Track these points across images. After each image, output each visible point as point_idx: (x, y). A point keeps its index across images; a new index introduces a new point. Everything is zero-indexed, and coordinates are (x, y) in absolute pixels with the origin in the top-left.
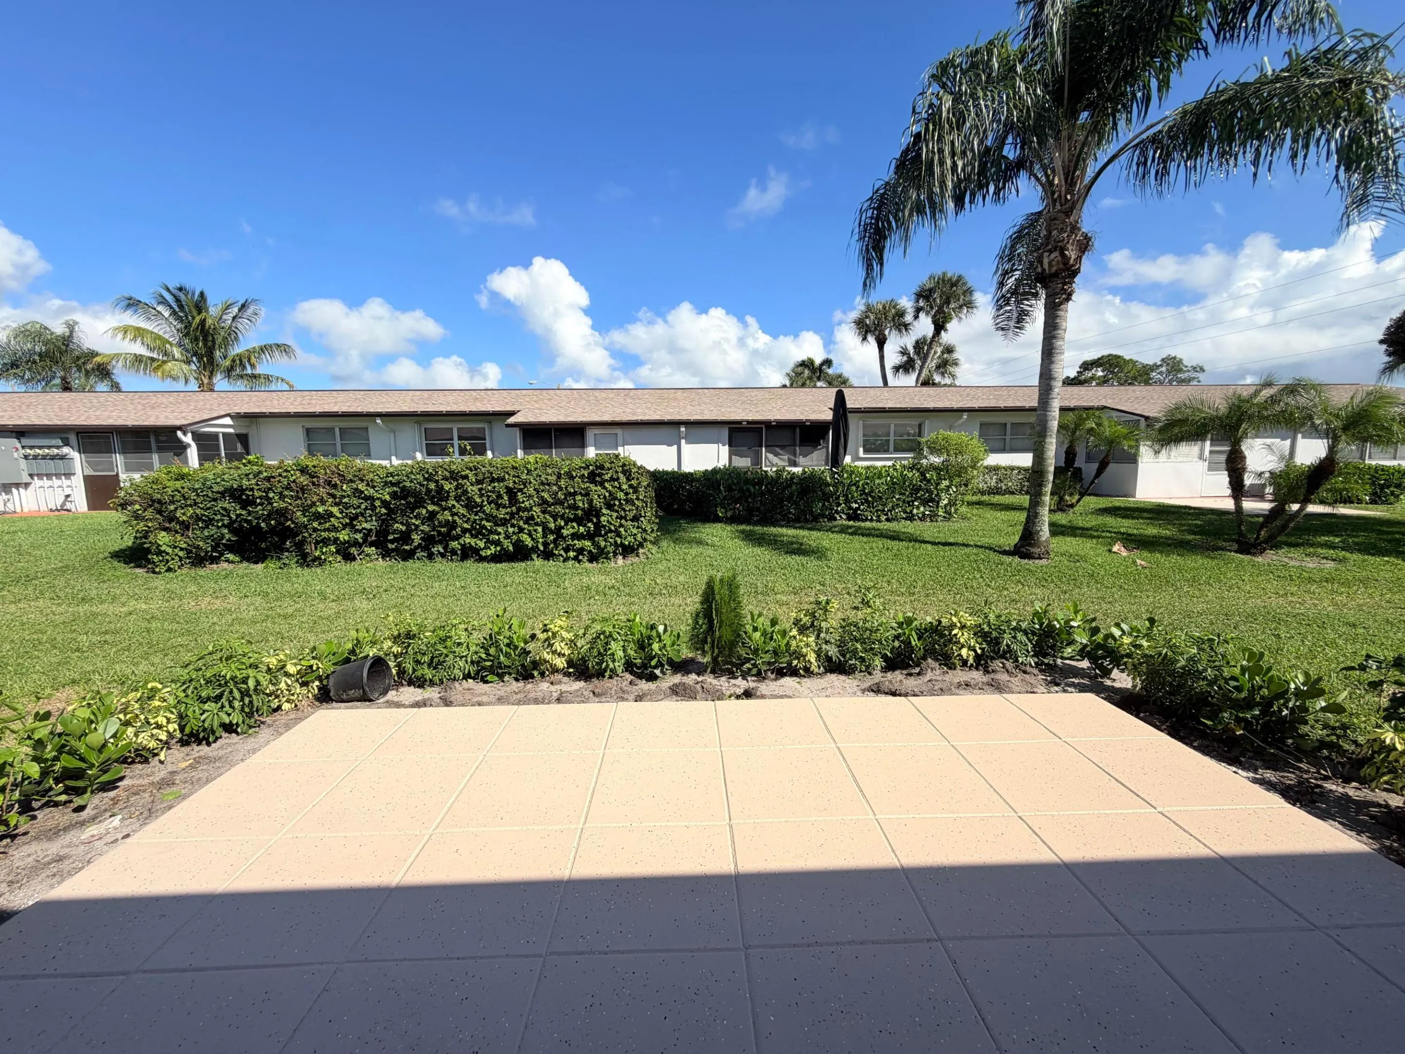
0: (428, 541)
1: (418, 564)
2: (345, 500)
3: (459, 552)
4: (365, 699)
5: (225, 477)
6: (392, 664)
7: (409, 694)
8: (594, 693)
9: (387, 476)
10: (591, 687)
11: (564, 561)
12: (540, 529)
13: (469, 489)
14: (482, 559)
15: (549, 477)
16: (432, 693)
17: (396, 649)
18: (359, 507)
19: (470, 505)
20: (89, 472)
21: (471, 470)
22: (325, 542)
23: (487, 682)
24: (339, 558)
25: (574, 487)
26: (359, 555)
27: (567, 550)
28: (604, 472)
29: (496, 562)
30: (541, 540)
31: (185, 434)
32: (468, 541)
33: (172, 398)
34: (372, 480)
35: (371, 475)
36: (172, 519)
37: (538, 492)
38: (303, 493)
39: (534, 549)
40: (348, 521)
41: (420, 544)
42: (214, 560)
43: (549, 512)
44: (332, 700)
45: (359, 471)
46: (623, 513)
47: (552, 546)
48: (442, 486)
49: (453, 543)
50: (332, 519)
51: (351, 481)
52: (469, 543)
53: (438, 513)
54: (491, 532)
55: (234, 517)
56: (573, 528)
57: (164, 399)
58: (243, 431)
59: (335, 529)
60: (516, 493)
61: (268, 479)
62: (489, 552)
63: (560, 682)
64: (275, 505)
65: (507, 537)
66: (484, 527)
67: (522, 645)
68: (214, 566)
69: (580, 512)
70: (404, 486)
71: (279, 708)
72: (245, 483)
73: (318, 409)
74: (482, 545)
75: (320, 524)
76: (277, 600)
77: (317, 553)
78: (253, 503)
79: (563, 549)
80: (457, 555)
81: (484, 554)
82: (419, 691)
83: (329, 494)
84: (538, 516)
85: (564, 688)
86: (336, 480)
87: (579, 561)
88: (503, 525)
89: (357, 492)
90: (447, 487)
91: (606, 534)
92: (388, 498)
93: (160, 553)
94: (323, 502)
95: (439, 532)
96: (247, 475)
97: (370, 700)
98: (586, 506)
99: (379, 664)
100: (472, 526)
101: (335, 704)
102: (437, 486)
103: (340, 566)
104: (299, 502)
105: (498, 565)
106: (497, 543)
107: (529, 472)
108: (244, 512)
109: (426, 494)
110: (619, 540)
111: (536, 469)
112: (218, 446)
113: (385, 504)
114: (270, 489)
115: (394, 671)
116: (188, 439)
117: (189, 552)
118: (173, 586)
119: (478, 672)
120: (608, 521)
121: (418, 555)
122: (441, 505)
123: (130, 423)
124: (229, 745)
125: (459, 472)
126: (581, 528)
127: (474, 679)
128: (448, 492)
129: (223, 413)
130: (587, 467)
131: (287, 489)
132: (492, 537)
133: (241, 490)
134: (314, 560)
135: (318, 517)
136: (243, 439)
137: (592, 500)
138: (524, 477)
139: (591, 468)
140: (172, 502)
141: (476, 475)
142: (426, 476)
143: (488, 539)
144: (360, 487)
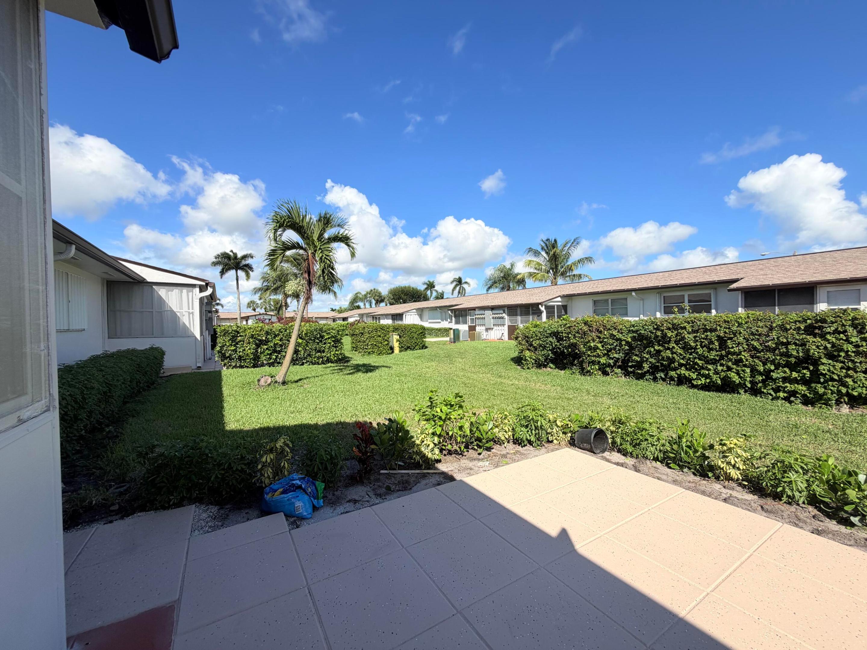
0: (654, 370)
1: (646, 383)
2: (605, 340)
3: (676, 379)
4: (591, 451)
5: (552, 326)
6: (609, 436)
7: (616, 457)
8: (762, 507)
9: (630, 327)
10: (762, 501)
11: (772, 399)
12: (748, 370)
13: (686, 336)
14: (693, 386)
15: (760, 329)
16: (630, 461)
17: (612, 428)
18: (612, 344)
19: (686, 347)
20: (510, 324)
21: (689, 323)
22: (593, 363)
23: (670, 468)
24: (600, 373)
25: (787, 338)
26: (611, 372)
27: (777, 390)
28: (826, 325)
29: (706, 390)
30: (748, 379)
31: (542, 306)
32: (683, 372)
33: (540, 290)
34: (621, 329)
35: (621, 326)
36: (531, 345)
37: (748, 340)
38: (585, 335)
39: (742, 385)
40: (606, 352)
41: (648, 371)
42: (545, 366)
43: (758, 358)
44: (576, 446)
45: (615, 323)
46: (851, 365)
47: (760, 385)
48: (666, 334)
49: (672, 373)
50: (598, 350)
51: (609, 329)
52: (684, 374)
53: (661, 351)
54: (702, 368)
55: (554, 346)
56: (785, 372)
57: (536, 291)
58: (565, 304)
59: (599, 356)
60: (726, 341)
61: (569, 327)
62: (699, 382)
63: (733, 489)
64: (571, 341)
65: (716, 373)
66: (697, 364)
67: (701, 450)
68: (545, 369)
69: (793, 360)
70: (640, 333)
71: (552, 442)
72: (560, 329)
73: (600, 290)
74: (694, 376)
75: (592, 352)
76: (567, 390)
77: (589, 369)
78: (562, 339)
79: (772, 389)
80: (675, 381)
81: (695, 383)
82: (623, 457)
83: (597, 336)
84: (747, 360)
85: (734, 494)
86: (602, 329)
87: (790, 402)
88: (713, 364)
89: (612, 336)
90: (669, 334)
91: (826, 381)
92: (630, 340)
93: (526, 360)
94: (594, 341)
95: (662, 364)
96: (561, 325)
97: (594, 453)
98: (801, 354)
99: (600, 434)
100: (687, 362)
101: (577, 448)
102: (662, 334)
103: (600, 377)
104: (582, 340)
105: (707, 393)
106: (707, 376)
107: (740, 325)
108: (558, 344)
109: (654, 339)
110: (844, 390)
111: (746, 323)
112: (554, 311)
113: (627, 343)
114: (570, 333)
115: (610, 441)
116: (543, 308)
117: (536, 361)
118: (528, 376)
119: (664, 459)
120: (829, 371)
121: (646, 377)
122: (665, 347)
123: (524, 303)
124: (529, 450)
125: (679, 325)
126: (794, 373)
127: (661, 462)
128: (670, 338)
129: (557, 295)
130: (805, 321)
131: (577, 333)
132: (702, 372)
133: (558, 333)
134: (587, 372)
135: (590, 348)
136: (565, 307)
137: (808, 350)
138: (734, 328)
139: (809, 321)
140: (532, 337)
141: (693, 326)
142: (655, 327)
143: (699, 373)
144: (614, 333)
